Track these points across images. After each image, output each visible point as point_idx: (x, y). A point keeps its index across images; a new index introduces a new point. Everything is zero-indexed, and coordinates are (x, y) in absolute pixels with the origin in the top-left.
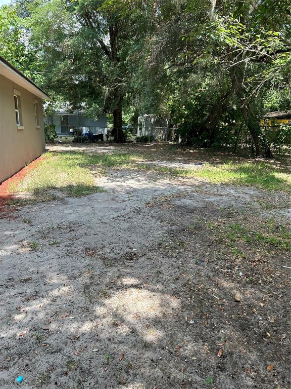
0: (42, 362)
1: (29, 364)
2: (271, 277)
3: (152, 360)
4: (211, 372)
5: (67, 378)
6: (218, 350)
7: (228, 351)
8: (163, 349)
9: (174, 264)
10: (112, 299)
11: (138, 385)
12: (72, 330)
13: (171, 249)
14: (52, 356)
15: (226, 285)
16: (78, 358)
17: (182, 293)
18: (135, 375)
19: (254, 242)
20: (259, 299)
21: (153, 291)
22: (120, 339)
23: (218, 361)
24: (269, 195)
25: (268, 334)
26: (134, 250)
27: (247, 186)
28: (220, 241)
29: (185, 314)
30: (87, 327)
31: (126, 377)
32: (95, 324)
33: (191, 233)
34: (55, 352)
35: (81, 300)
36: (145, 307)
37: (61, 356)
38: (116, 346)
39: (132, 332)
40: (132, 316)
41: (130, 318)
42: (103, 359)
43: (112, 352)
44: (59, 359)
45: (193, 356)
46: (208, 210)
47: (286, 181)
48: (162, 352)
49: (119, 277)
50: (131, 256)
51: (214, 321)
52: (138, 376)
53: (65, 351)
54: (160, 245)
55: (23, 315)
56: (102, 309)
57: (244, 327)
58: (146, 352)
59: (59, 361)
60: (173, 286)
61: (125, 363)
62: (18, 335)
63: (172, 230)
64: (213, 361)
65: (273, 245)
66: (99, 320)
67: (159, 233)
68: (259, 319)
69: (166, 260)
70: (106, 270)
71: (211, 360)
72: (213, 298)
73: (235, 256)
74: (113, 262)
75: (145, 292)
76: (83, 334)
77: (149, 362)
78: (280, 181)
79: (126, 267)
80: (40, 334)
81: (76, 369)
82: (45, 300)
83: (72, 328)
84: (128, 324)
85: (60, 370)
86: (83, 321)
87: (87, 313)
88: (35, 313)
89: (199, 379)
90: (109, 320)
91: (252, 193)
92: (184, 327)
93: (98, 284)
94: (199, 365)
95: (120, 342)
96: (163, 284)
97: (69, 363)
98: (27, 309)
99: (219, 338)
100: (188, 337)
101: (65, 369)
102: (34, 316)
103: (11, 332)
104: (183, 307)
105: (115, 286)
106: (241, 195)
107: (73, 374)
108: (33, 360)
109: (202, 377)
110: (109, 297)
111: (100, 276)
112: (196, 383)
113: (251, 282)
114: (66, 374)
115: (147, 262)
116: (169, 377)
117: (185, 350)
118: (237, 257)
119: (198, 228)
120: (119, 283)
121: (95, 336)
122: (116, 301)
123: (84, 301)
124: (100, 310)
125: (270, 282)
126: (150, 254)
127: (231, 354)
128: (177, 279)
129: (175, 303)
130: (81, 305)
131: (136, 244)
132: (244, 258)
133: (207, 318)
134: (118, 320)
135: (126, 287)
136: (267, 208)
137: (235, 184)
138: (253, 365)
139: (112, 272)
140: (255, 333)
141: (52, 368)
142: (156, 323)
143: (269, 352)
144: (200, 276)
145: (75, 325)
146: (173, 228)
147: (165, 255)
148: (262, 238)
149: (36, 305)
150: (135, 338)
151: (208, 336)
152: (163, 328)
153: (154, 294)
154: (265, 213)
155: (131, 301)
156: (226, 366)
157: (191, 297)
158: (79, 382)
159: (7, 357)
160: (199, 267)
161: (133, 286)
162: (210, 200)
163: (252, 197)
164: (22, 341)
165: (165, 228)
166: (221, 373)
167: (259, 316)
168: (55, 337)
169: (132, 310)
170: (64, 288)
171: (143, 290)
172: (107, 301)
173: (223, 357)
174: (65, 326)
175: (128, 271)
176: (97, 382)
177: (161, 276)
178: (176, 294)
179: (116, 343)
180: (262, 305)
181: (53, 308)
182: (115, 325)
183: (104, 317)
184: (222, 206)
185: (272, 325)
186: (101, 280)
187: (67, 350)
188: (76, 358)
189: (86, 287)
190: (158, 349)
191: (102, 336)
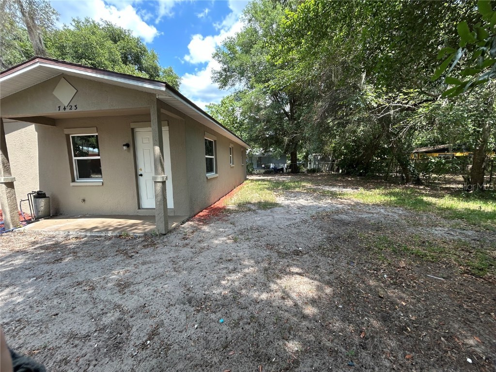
0: (236, 313)
1: (228, 312)
2: (415, 282)
3: (308, 328)
4: (355, 348)
5: (250, 326)
6: (361, 332)
7: (370, 335)
8: (316, 322)
9: (330, 262)
10: (282, 280)
11: (296, 343)
12: (255, 296)
13: (328, 251)
14: (242, 310)
15: (372, 283)
16: (257, 315)
17: (334, 284)
18: (295, 335)
19: (399, 252)
20: (401, 298)
21: (312, 279)
22: (286, 308)
23: (361, 341)
24: (417, 215)
25: (408, 328)
26: (300, 248)
27: (396, 207)
28: (369, 249)
29: (336, 300)
30: (264, 296)
31: (289, 335)
32: (270, 295)
33: (345, 241)
34: (243, 308)
35: (262, 278)
36: (305, 290)
37: (247, 312)
38: (283, 312)
39: (295, 305)
40: (295, 294)
41: (294, 295)
42: (274, 319)
43: (279, 316)
44: (246, 313)
45: (340, 332)
46: (361, 224)
47: (435, 204)
48: (316, 323)
49: (288, 266)
50: (297, 253)
51: (360, 309)
52: (297, 337)
53: (249, 309)
54: (319, 247)
55: (226, 282)
56: (275, 286)
57: (385, 319)
58: (304, 321)
59: (245, 314)
60: (327, 278)
61: (288, 325)
62: (223, 293)
63: (330, 237)
64: (357, 340)
65: (418, 256)
66: (272, 293)
67: (319, 237)
68: (400, 315)
69: (323, 258)
70: (279, 260)
71: (355, 339)
72: (359, 292)
73: (381, 262)
74: (285, 255)
75: (306, 279)
76: (262, 301)
77: (306, 328)
78: (429, 204)
79: (293, 260)
80: (236, 295)
81: (256, 322)
82: (239, 274)
83: (255, 295)
84: (292, 299)
85: (246, 320)
86: (262, 292)
87: (265, 287)
88: (233, 281)
89: (344, 350)
90: (279, 294)
91: (401, 212)
92: (334, 309)
93: (273, 269)
94: (344, 340)
95: (285, 311)
96: (320, 275)
97: (251, 317)
98: (229, 278)
99: (363, 323)
100: (337, 317)
101: (249, 321)
102: (233, 283)
103: (219, 291)
104: (334, 294)
105: (285, 272)
106: (390, 214)
107: (254, 325)
108: (230, 311)
109: (346, 349)
110: (281, 279)
111: (275, 264)
112: (341, 353)
113: (395, 283)
114: (249, 324)
115: (309, 258)
116: (320, 343)
117: (334, 326)
118: (383, 263)
119: (351, 237)
120: (288, 270)
121: (269, 303)
122: (285, 282)
123: (264, 279)
124: (273, 286)
125: (414, 287)
126: (312, 252)
127: (373, 338)
128: (331, 273)
129: (328, 290)
130: (262, 281)
131: (302, 245)
132: (390, 264)
133: (354, 306)
134: (286, 296)
135: (293, 274)
136: (414, 225)
137: (385, 205)
138: (392, 351)
139: (283, 262)
140: (396, 325)
141: (241, 318)
142: (313, 302)
143: (409, 344)
144: (350, 273)
145: (257, 293)
146: (331, 235)
147: (323, 255)
148: (408, 250)
149: (234, 277)
150: (296, 310)
151: (354, 320)
152: (318, 307)
153: (312, 281)
154: (412, 229)
155: (295, 284)
156: (367, 346)
157: (341, 288)
158: (257, 331)
159: (215, 306)
160: (350, 266)
161: (297, 273)
162: (363, 216)
163: (400, 215)
164: (225, 297)
165: (324, 235)
166: (363, 351)
167: (400, 312)
168: (244, 299)
169: (295, 290)
170: (251, 268)
171: (304, 277)
172: (278, 281)
173: (366, 338)
174: (251, 293)
175: (295, 263)
176: (268, 334)
177: (319, 269)
178: (329, 284)
179: (283, 311)
180: (404, 304)
181: (244, 280)
182: (283, 298)
183: (276, 292)
184: (373, 221)
185: (413, 322)
186: (276, 266)
187: (250, 308)
188: (256, 315)
189: (266, 270)
190: (313, 321)
191: (274, 304)
